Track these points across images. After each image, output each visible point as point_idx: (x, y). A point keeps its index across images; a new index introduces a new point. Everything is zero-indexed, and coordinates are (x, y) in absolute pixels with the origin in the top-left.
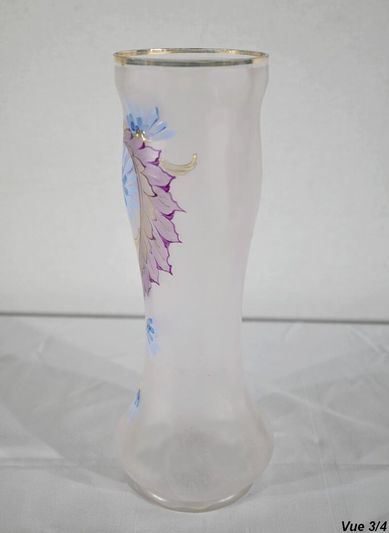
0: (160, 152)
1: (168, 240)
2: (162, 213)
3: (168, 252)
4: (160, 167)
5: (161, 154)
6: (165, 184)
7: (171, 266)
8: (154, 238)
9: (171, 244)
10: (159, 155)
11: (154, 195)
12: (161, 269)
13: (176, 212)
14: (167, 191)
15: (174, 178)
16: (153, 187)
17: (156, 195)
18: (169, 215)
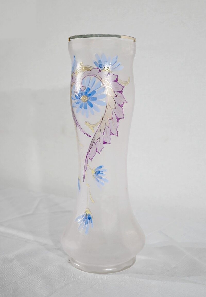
0: (118, 76)
1: (119, 118)
2: (119, 104)
3: (118, 124)
4: (118, 83)
5: (118, 77)
6: (120, 90)
7: (118, 132)
8: (112, 118)
9: (120, 120)
10: (117, 77)
11: (116, 96)
12: (113, 134)
13: (124, 103)
14: (121, 93)
15: (124, 87)
16: (115, 92)
17: (117, 96)
18: (122, 105)
